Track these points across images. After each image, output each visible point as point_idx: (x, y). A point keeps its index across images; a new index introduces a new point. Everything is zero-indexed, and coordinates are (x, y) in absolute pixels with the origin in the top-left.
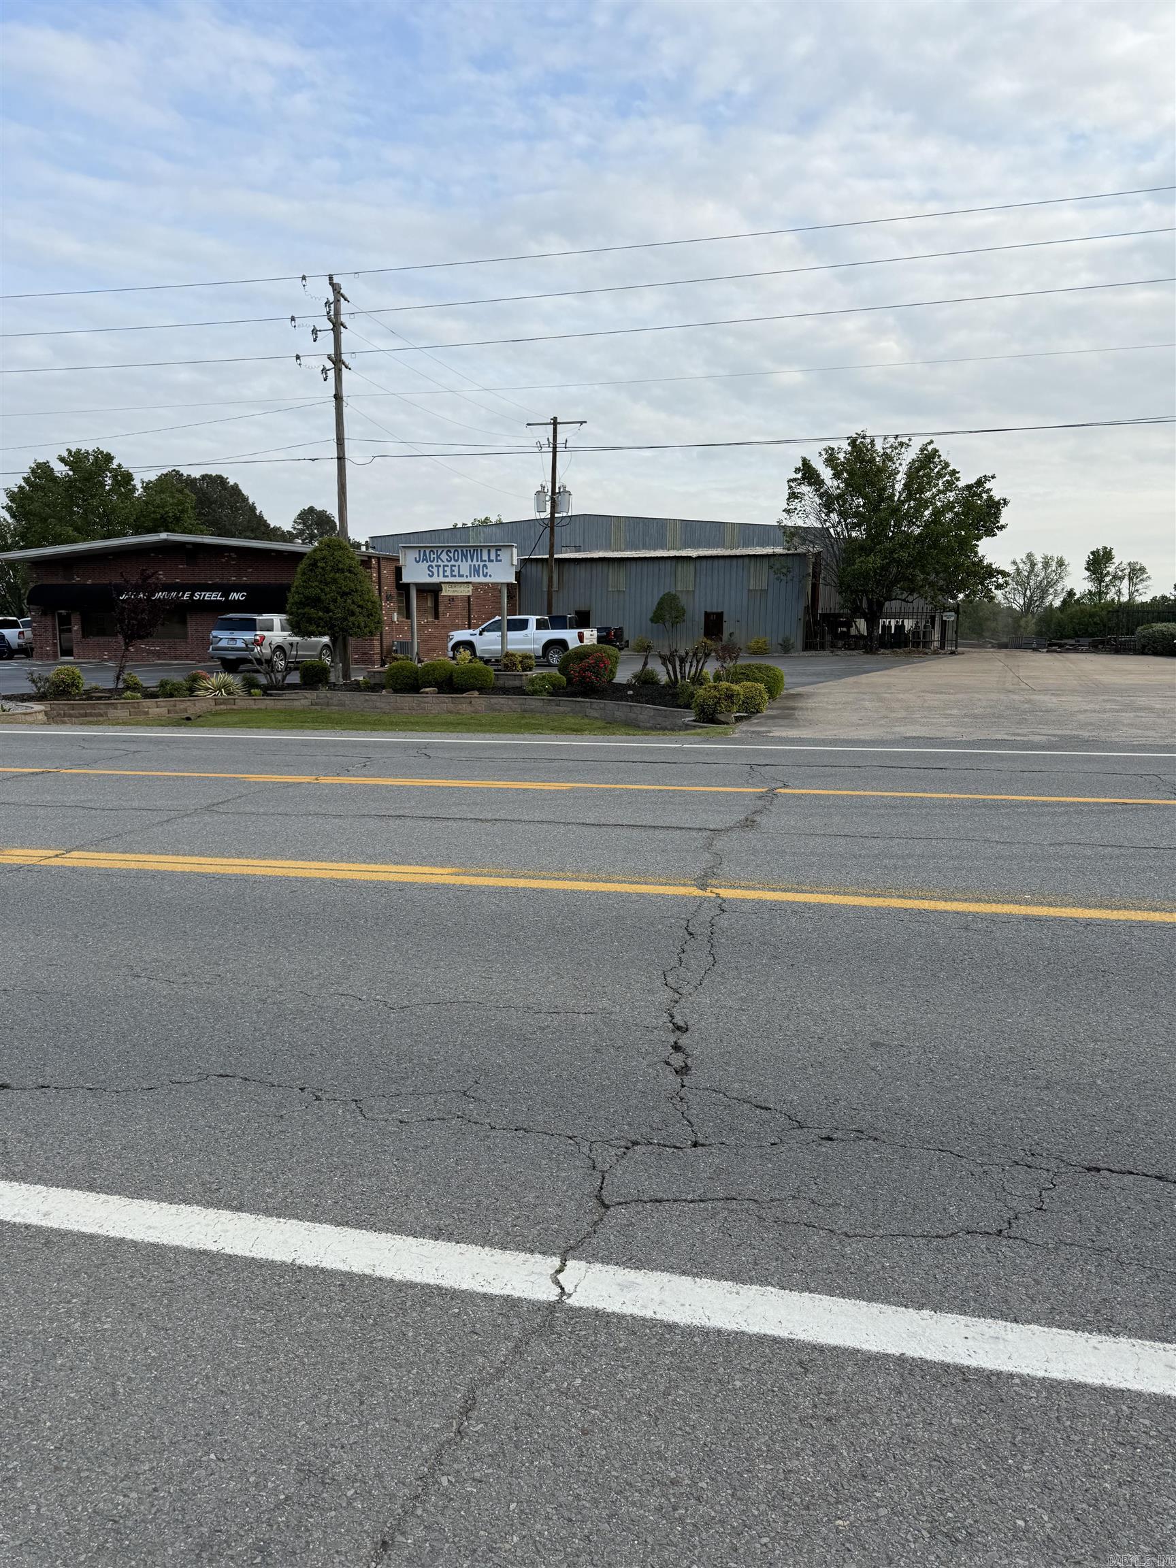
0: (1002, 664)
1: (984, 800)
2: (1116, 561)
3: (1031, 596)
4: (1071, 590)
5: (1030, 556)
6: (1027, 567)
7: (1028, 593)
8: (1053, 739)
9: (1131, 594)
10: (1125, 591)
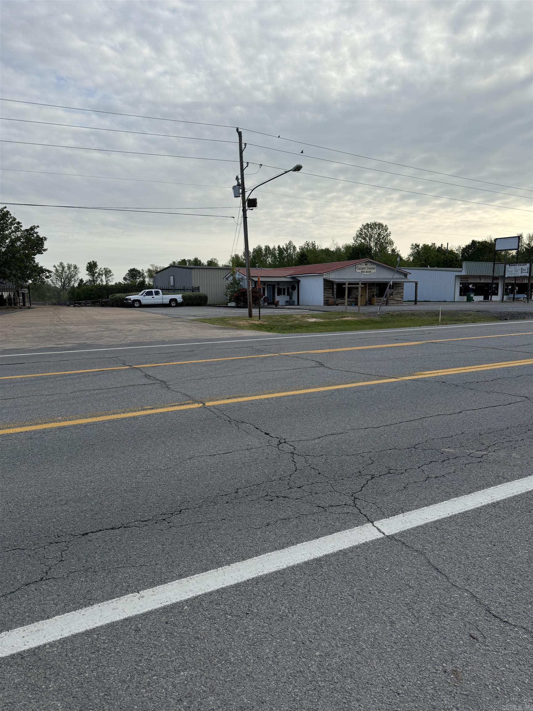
0: (52, 312)
1: (41, 376)
2: (99, 267)
3: (64, 282)
4: (82, 279)
5: (61, 264)
6: (61, 269)
7: (63, 280)
8: (75, 345)
9: (107, 282)
10: (104, 280)
